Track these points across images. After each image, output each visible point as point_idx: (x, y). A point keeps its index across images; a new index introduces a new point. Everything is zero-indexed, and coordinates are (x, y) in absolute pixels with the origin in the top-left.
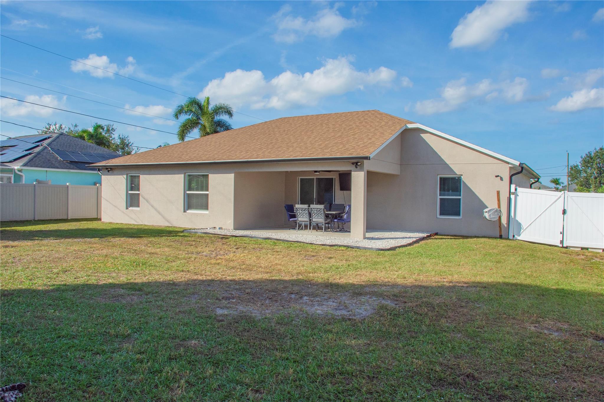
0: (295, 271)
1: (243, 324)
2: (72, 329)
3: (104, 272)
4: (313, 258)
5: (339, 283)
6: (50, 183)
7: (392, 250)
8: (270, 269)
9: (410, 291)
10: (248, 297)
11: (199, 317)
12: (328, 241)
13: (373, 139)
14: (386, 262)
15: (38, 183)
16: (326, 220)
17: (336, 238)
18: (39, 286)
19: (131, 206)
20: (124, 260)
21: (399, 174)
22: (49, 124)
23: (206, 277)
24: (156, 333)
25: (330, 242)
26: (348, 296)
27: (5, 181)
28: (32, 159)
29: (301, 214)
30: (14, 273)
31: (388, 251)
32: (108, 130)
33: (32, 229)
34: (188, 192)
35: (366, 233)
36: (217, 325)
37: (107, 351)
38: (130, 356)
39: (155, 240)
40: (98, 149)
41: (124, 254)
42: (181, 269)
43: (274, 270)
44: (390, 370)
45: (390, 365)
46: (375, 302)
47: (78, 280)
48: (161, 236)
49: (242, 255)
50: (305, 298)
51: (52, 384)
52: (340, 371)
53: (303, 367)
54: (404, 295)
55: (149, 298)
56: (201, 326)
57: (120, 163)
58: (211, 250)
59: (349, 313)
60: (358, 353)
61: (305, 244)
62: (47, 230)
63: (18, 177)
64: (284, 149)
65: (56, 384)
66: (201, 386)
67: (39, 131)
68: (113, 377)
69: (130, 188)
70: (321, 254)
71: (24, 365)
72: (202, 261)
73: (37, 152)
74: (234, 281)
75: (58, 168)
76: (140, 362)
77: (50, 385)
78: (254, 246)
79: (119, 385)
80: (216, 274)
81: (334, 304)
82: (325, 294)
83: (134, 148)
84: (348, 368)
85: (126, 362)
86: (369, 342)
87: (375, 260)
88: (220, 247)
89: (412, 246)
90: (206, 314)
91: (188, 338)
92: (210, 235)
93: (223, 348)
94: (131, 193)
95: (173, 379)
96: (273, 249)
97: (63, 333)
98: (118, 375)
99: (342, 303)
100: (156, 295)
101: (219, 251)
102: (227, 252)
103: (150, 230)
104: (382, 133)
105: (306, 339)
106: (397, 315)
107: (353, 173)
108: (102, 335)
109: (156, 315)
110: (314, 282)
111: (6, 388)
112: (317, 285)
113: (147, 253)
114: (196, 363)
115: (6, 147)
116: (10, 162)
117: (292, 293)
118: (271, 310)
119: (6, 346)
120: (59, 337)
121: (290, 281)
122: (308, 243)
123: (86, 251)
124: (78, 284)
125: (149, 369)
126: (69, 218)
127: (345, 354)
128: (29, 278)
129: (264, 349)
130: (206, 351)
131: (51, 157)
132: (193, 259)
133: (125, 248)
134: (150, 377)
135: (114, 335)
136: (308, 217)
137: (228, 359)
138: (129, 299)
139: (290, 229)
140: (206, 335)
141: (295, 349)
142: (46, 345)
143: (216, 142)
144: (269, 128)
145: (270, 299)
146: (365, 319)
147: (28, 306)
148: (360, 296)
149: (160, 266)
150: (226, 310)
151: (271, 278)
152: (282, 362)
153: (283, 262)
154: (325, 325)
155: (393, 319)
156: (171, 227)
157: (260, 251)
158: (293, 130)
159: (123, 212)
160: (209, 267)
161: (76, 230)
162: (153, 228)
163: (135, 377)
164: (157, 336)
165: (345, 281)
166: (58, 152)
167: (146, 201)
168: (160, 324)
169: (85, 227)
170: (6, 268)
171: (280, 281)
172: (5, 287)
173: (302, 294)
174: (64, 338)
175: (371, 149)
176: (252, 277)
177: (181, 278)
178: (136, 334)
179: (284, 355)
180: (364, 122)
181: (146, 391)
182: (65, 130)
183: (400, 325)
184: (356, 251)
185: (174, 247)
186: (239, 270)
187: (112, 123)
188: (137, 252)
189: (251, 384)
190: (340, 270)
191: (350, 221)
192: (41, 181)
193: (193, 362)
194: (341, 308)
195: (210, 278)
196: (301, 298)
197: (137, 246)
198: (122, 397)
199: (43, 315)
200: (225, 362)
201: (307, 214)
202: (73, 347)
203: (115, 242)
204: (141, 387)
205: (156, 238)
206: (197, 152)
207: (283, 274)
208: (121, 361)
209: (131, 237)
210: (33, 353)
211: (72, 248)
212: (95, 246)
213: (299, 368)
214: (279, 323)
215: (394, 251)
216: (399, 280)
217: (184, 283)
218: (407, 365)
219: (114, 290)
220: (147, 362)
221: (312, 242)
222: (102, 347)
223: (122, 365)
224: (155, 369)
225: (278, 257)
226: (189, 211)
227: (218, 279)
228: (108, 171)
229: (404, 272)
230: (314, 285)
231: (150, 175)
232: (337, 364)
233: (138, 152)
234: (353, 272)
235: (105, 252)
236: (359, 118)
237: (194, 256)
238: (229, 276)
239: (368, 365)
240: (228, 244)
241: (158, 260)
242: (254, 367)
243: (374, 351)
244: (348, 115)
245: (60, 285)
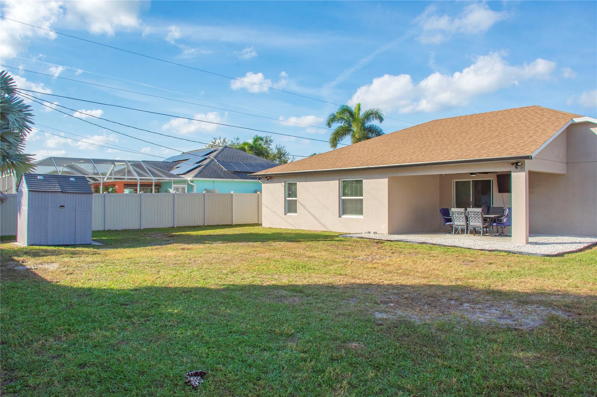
0: (454, 277)
1: (402, 329)
2: (241, 326)
3: (267, 274)
4: (472, 264)
5: (501, 290)
6: (217, 192)
7: (559, 256)
8: (428, 274)
9: (585, 301)
10: (407, 302)
11: (358, 320)
12: (488, 245)
13: (535, 137)
14: (553, 268)
15: (207, 192)
16: (484, 224)
17: (495, 242)
18: (211, 285)
19: (289, 211)
20: (285, 263)
21: (566, 173)
22: (214, 139)
23: (364, 281)
24: (318, 334)
25: (490, 247)
26: (512, 304)
27: (180, 191)
28: (202, 171)
29: (457, 218)
30: (191, 272)
31: (555, 258)
32: (266, 141)
33: (203, 234)
34: (343, 198)
35: (529, 238)
36: (376, 329)
37: (273, 348)
38: (294, 355)
39: (312, 244)
40: (258, 159)
41: (285, 258)
42: (339, 272)
43: (431, 275)
44: (567, 389)
45: (566, 383)
46: (544, 312)
47: (245, 280)
48: (318, 241)
49: (398, 260)
50: (466, 304)
51: (227, 374)
52: (508, 384)
53: (467, 377)
54: (578, 306)
55: (310, 300)
56: (360, 329)
57: (278, 172)
58: (367, 254)
59: (514, 323)
60: (527, 366)
61: (462, 248)
62: (215, 235)
63: (190, 187)
64: (438, 151)
65: (230, 374)
66: (363, 388)
67: (206, 145)
68: (280, 373)
69: (288, 194)
70: (480, 259)
71: (204, 355)
72: (359, 265)
73: (205, 164)
74: (392, 285)
75: (223, 178)
76: (304, 361)
77: (225, 375)
78: (409, 251)
79: (286, 381)
80: (373, 278)
81: (498, 312)
82: (487, 302)
83: (290, 157)
84: (517, 382)
85: (291, 360)
86: (539, 355)
87: (541, 266)
88: (376, 251)
89: (583, 253)
90: (365, 317)
91: (349, 340)
92: (365, 239)
93: (383, 352)
94: (288, 200)
95: (335, 379)
96: (429, 254)
97: (234, 329)
98: (284, 371)
99: (506, 311)
100: (317, 297)
101: (375, 256)
102: (382, 256)
103: (307, 234)
104: (544, 130)
105: (468, 348)
106: (572, 328)
107: (513, 174)
108: (268, 333)
109: (317, 316)
110: (474, 289)
111: (191, 373)
112: (478, 292)
113: (306, 257)
114: (357, 365)
115: (181, 161)
116: (184, 174)
117: (452, 300)
118: (431, 316)
119: (188, 337)
120: (231, 332)
121: (449, 286)
122: (466, 248)
123: (250, 254)
124: (245, 285)
125: (313, 368)
126: (234, 224)
127: (512, 366)
128: (203, 277)
129: (425, 355)
130: (367, 354)
131: (217, 168)
132: (350, 263)
133: (285, 251)
134: (313, 375)
135: (279, 333)
136: (465, 221)
137: (389, 364)
138: (291, 300)
139: (445, 234)
140: (365, 338)
141: (457, 358)
142: (220, 339)
143: (369, 148)
144: (421, 131)
145: (429, 304)
146: (533, 330)
147: (204, 303)
148: (526, 305)
149: (318, 270)
150: (385, 314)
151: (428, 283)
152: (444, 370)
153: (440, 267)
154: (489, 334)
155: (567, 332)
156: (327, 231)
157: (416, 255)
158: (446, 132)
159: (282, 218)
160: (366, 271)
161: (240, 235)
162: (310, 233)
163: (300, 375)
164: (319, 337)
165: (508, 289)
166: (223, 163)
167: (302, 207)
168: (322, 325)
169: (248, 232)
170: (184, 268)
171: (439, 287)
172: (185, 285)
173: (462, 301)
174: (235, 334)
175: (533, 148)
176: (409, 282)
177: (340, 281)
178: (299, 334)
179: (446, 363)
180: (523, 119)
181: (310, 389)
182: (229, 143)
183: (575, 339)
184: (518, 257)
185: (332, 251)
186: (396, 275)
187: (270, 135)
188: (296, 255)
189: (413, 391)
190: (501, 276)
191: (510, 225)
192: (209, 190)
193: (354, 364)
194: (506, 316)
195: (368, 282)
196: (461, 304)
197: (296, 250)
198: (288, 392)
199: (216, 311)
200: (385, 366)
201: (464, 218)
202: (243, 342)
203: (275, 246)
204: (306, 385)
205: (313, 242)
206: (351, 158)
207: (441, 280)
208: (286, 358)
209: (290, 241)
210: (211, 345)
211: (238, 251)
212: (257, 249)
213: (463, 377)
214: (439, 330)
215: (562, 258)
216: (571, 289)
217: (342, 286)
218: (589, 386)
219: (277, 291)
220: (311, 361)
221: (470, 247)
222: (268, 344)
223: (288, 362)
224: (318, 368)
225: (435, 261)
226: (344, 216)
227: (375, 283)
228: (268, 180)
229: (576, 281)
230: (474, 291)
231: (306, 182)
232: (504, 377)
233: (294, 161)
234: (517, 279)
235: (267, 255)
236: (518, 115)
237: (351, 260)
238: (386, 280)
239: (541, 381)
240: (384, 248)
241: (317, 264)
242: (416, 374)
243: (546, 366)
244: (505, 113)
245: (229, 285)
